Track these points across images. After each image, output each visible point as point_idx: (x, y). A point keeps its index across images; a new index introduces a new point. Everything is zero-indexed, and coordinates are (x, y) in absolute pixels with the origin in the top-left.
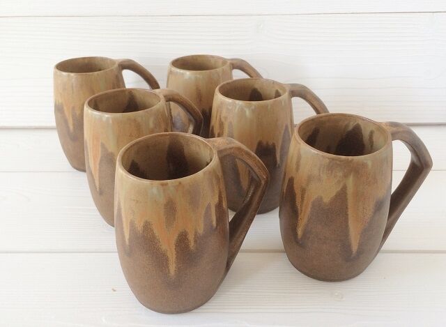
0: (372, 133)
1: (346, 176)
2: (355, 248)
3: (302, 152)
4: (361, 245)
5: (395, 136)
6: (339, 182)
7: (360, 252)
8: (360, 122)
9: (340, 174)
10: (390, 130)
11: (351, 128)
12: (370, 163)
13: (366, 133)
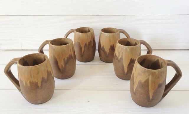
0: (162, 63)
1: (149, 75)
2: (151, 97)
3: (137, 66)
4: (153, 97)
5: (168, 65)
6: (147, 77)
7: (153, 99)
8: (159, 59)
9: (147, 74)
10: (167, 63)
11: (156, 60)
12: (157, 72)
13: (160, 63)
